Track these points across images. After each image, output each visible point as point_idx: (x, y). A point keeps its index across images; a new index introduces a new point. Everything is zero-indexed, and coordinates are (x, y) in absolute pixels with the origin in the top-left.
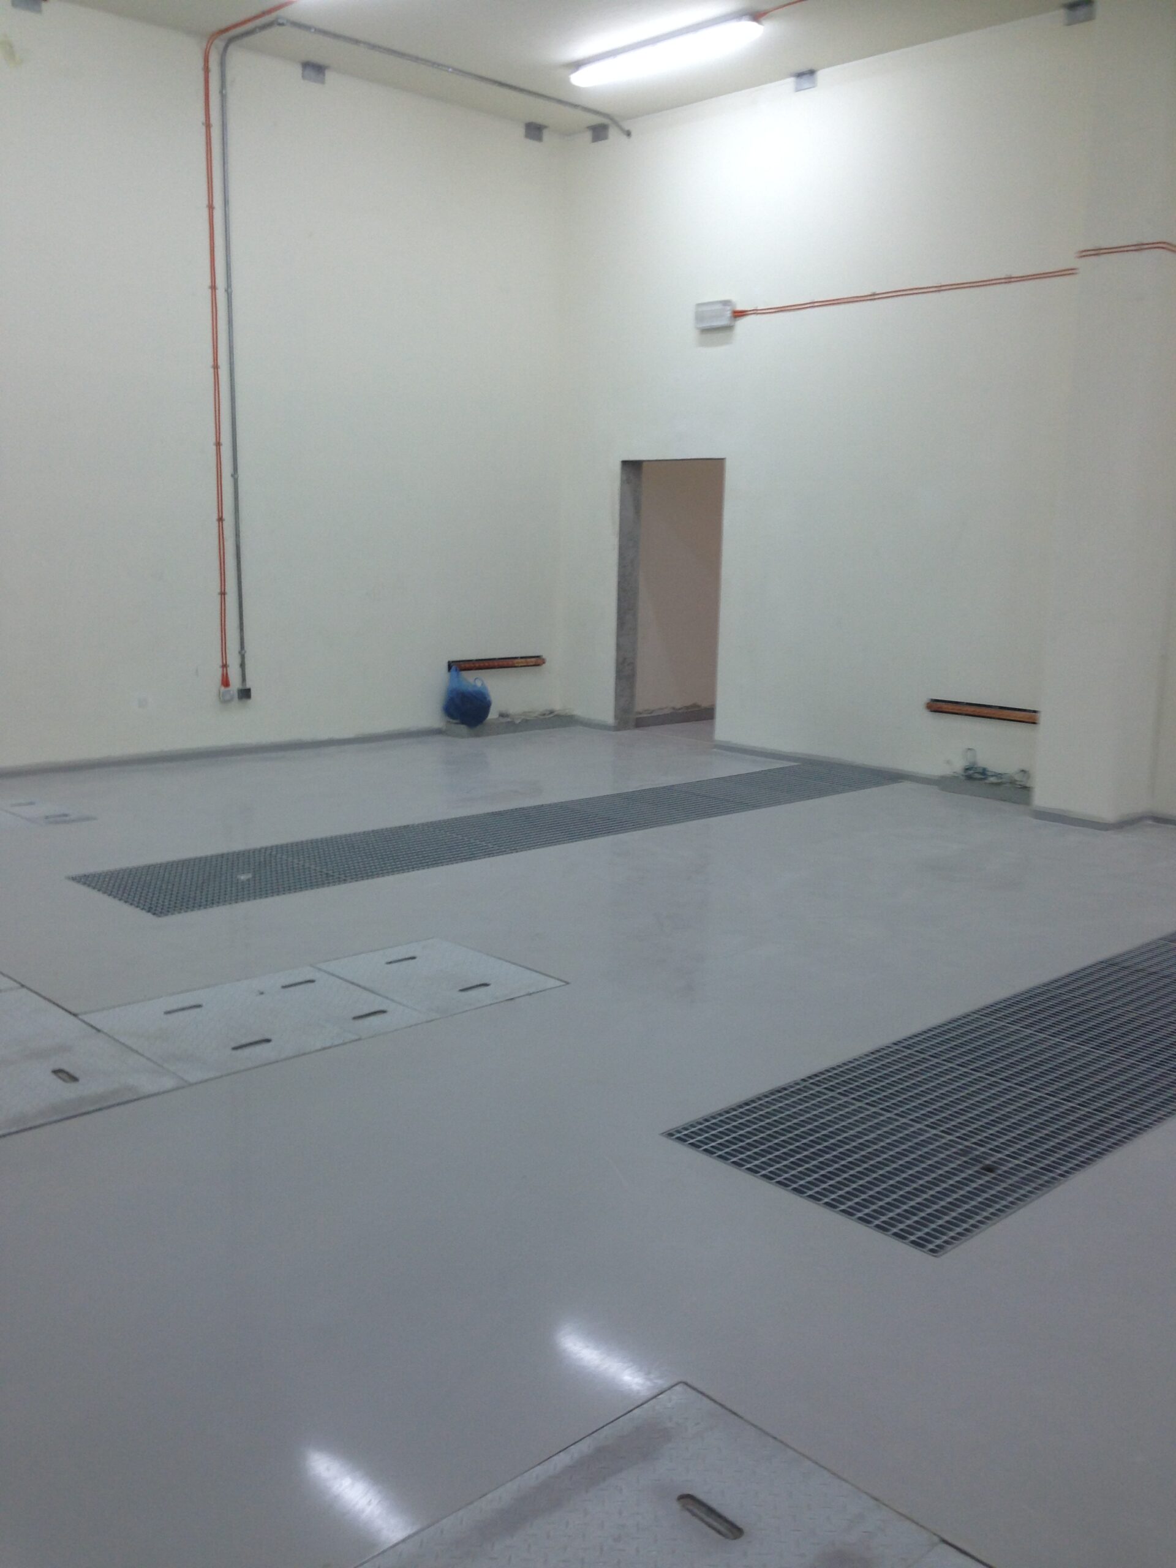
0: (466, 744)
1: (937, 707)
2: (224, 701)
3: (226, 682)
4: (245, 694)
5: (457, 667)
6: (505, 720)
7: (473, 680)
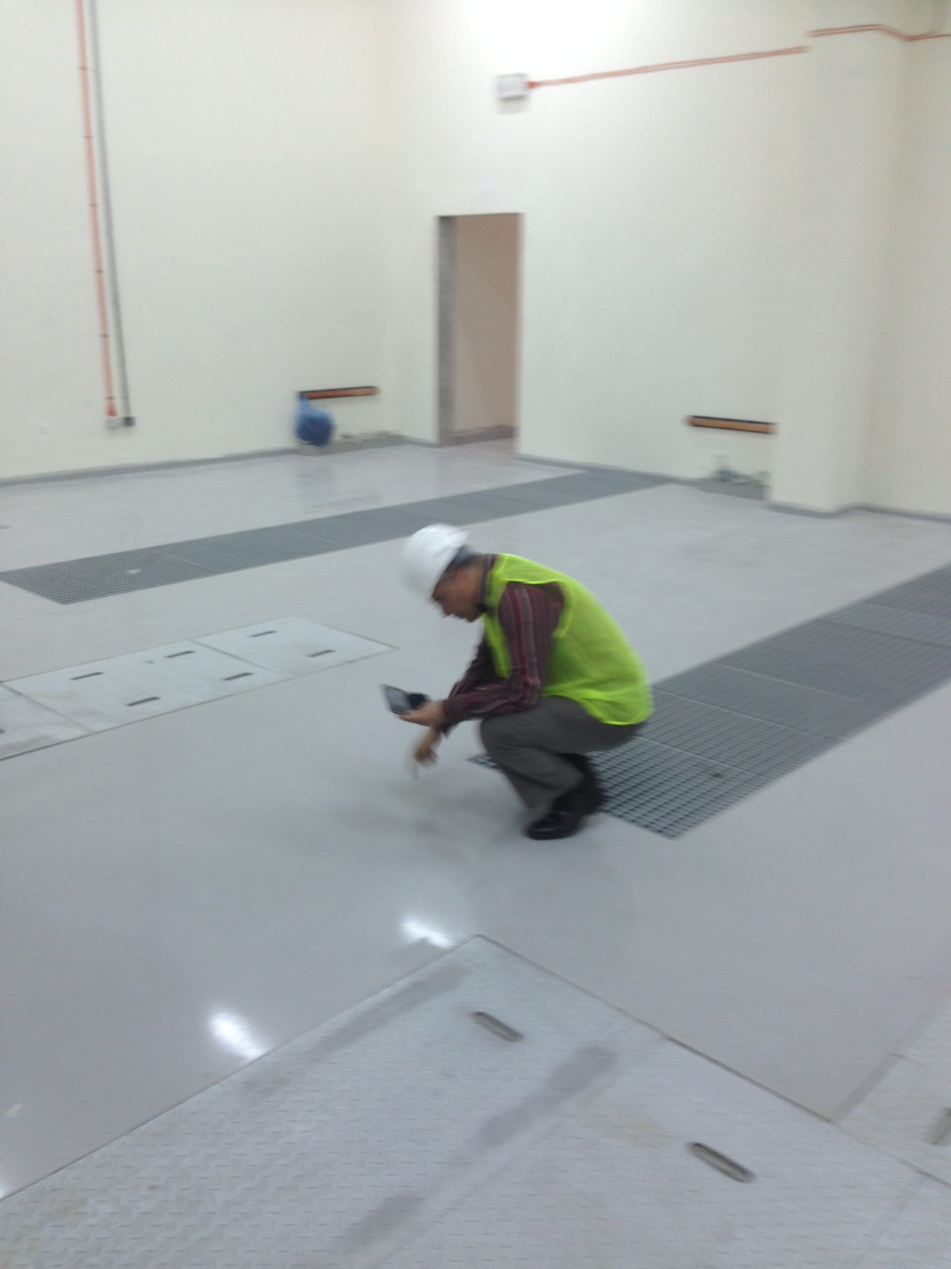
0: (316, 461)
1: (699, 422)
2: (112, 428)
3: (112, 412)
4: (128, 422)
5: (307, 396)
6: (347, 440)
7: (321, 407)
